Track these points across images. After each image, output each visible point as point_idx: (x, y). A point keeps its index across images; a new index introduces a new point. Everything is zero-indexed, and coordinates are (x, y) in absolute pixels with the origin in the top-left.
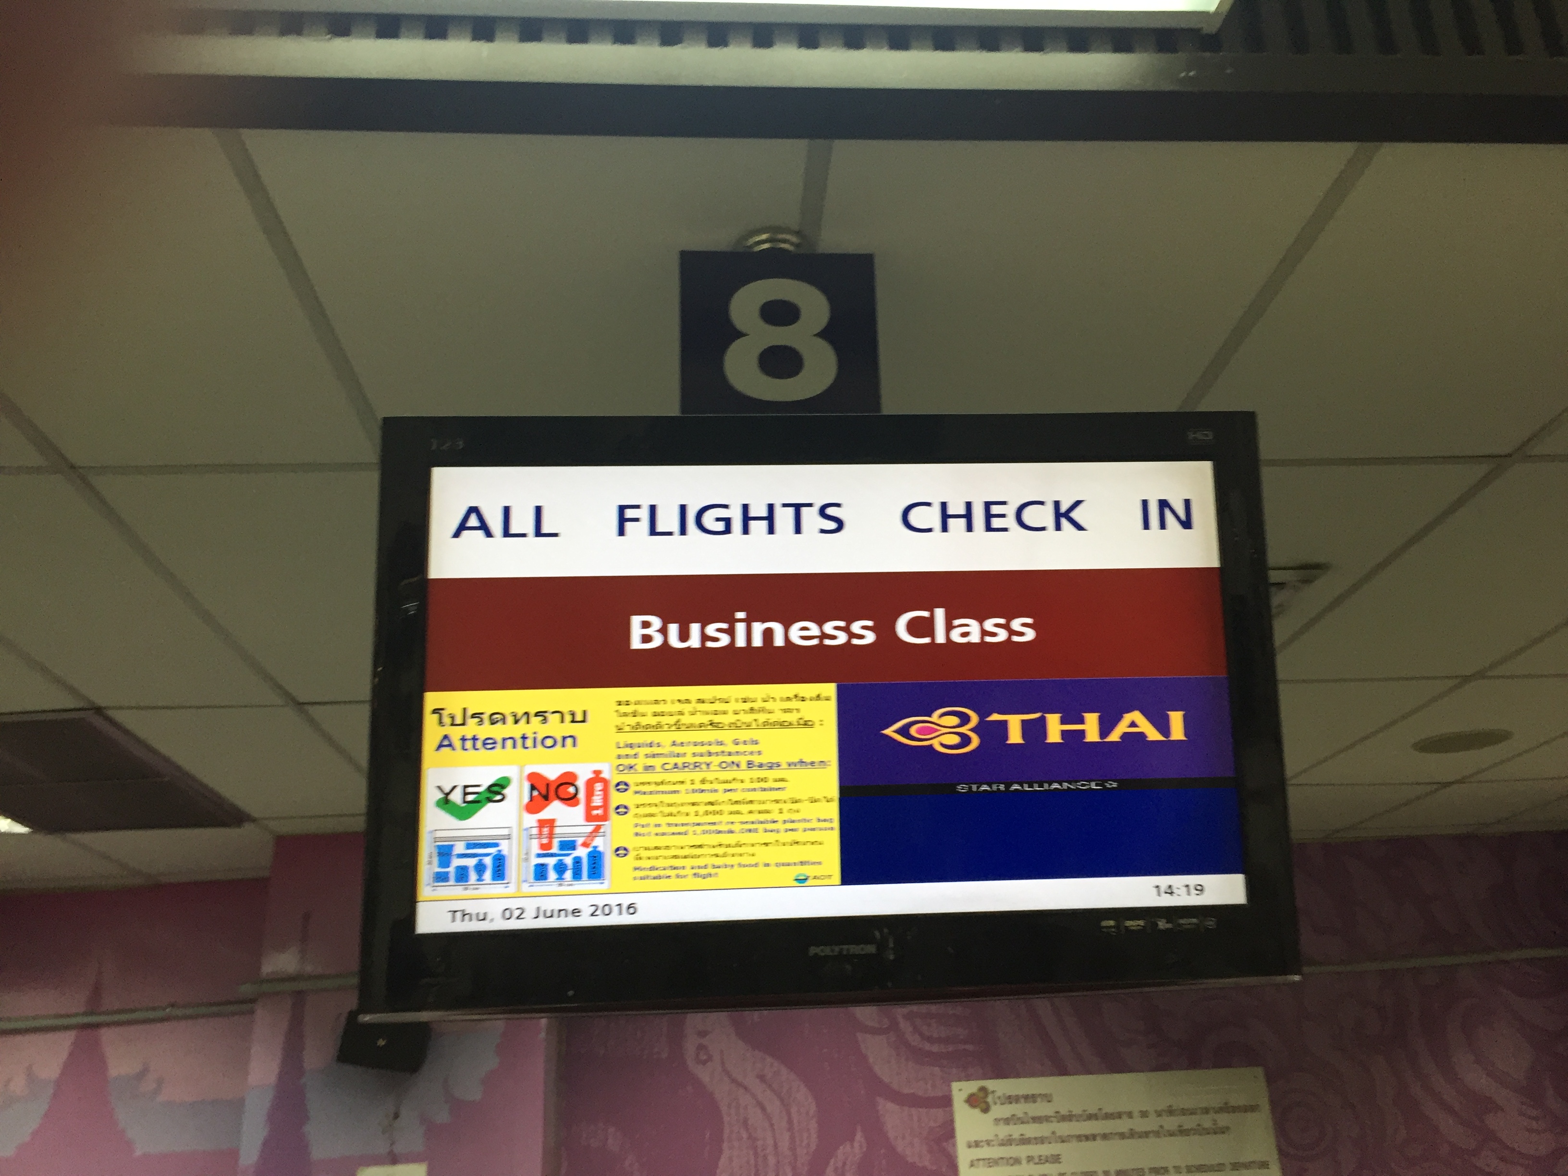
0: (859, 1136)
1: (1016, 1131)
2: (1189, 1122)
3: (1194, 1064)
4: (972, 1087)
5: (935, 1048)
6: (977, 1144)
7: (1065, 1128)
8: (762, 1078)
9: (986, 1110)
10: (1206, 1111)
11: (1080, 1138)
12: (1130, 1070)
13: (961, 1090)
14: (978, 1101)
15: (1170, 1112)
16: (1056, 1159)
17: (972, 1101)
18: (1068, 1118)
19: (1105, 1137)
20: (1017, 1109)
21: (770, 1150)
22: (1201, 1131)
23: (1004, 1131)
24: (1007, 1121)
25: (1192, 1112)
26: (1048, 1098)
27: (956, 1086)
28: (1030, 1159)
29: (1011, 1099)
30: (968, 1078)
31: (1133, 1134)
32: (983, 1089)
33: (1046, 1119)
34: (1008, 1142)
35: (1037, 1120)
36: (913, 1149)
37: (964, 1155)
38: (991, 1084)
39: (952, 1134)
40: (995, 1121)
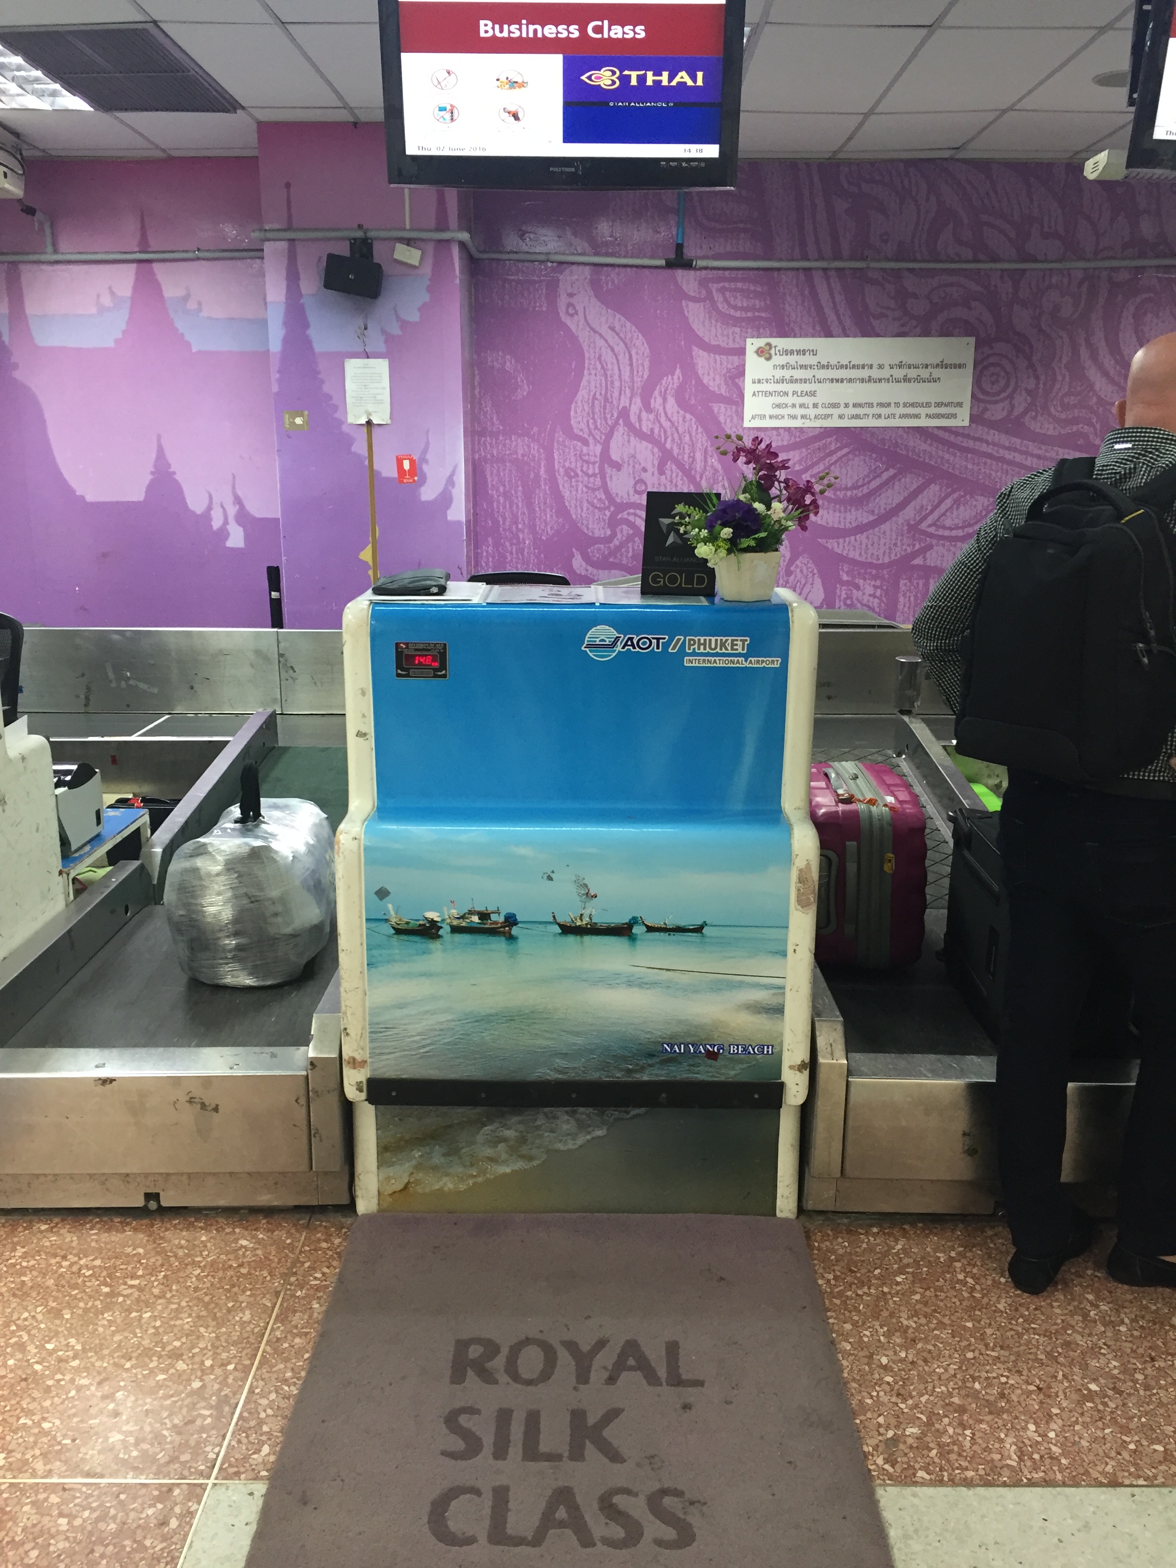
0: (678, 372)
1: (787, 374)
2: (912, 373)
3: (926, 333)
4: (761, 342)
5: (738, 314)
6: (759, 381)
7: (822, 374)
8: (612, 329)
9: (769, 359)
10: (927, 366)
11: (832, 380)
12: (878, 335)
13: (753, 344)
14: (764, 353)
15: (900, 366)
16: (813, 394)
17: (760, 352)
18: (827, 367)
19: (850, 381)
20: (792, 359)
21: (616, 377)
22: (919, 380)
23: (779, 373)
24: (783, 367)
25: (916, 367)
26: (814, 353)
27: (749, 341)
28: (794, 393)
29: (786, 352)
30: (759, 336)
31: (870, 380)
32: (769, 344)
33: (810, 367)
34: (782, 381)
35: (804, 367)
36: (714, 382)
37: (749, 388)
38: (774, 341)
39: (742, 373)
40: (775, 367)
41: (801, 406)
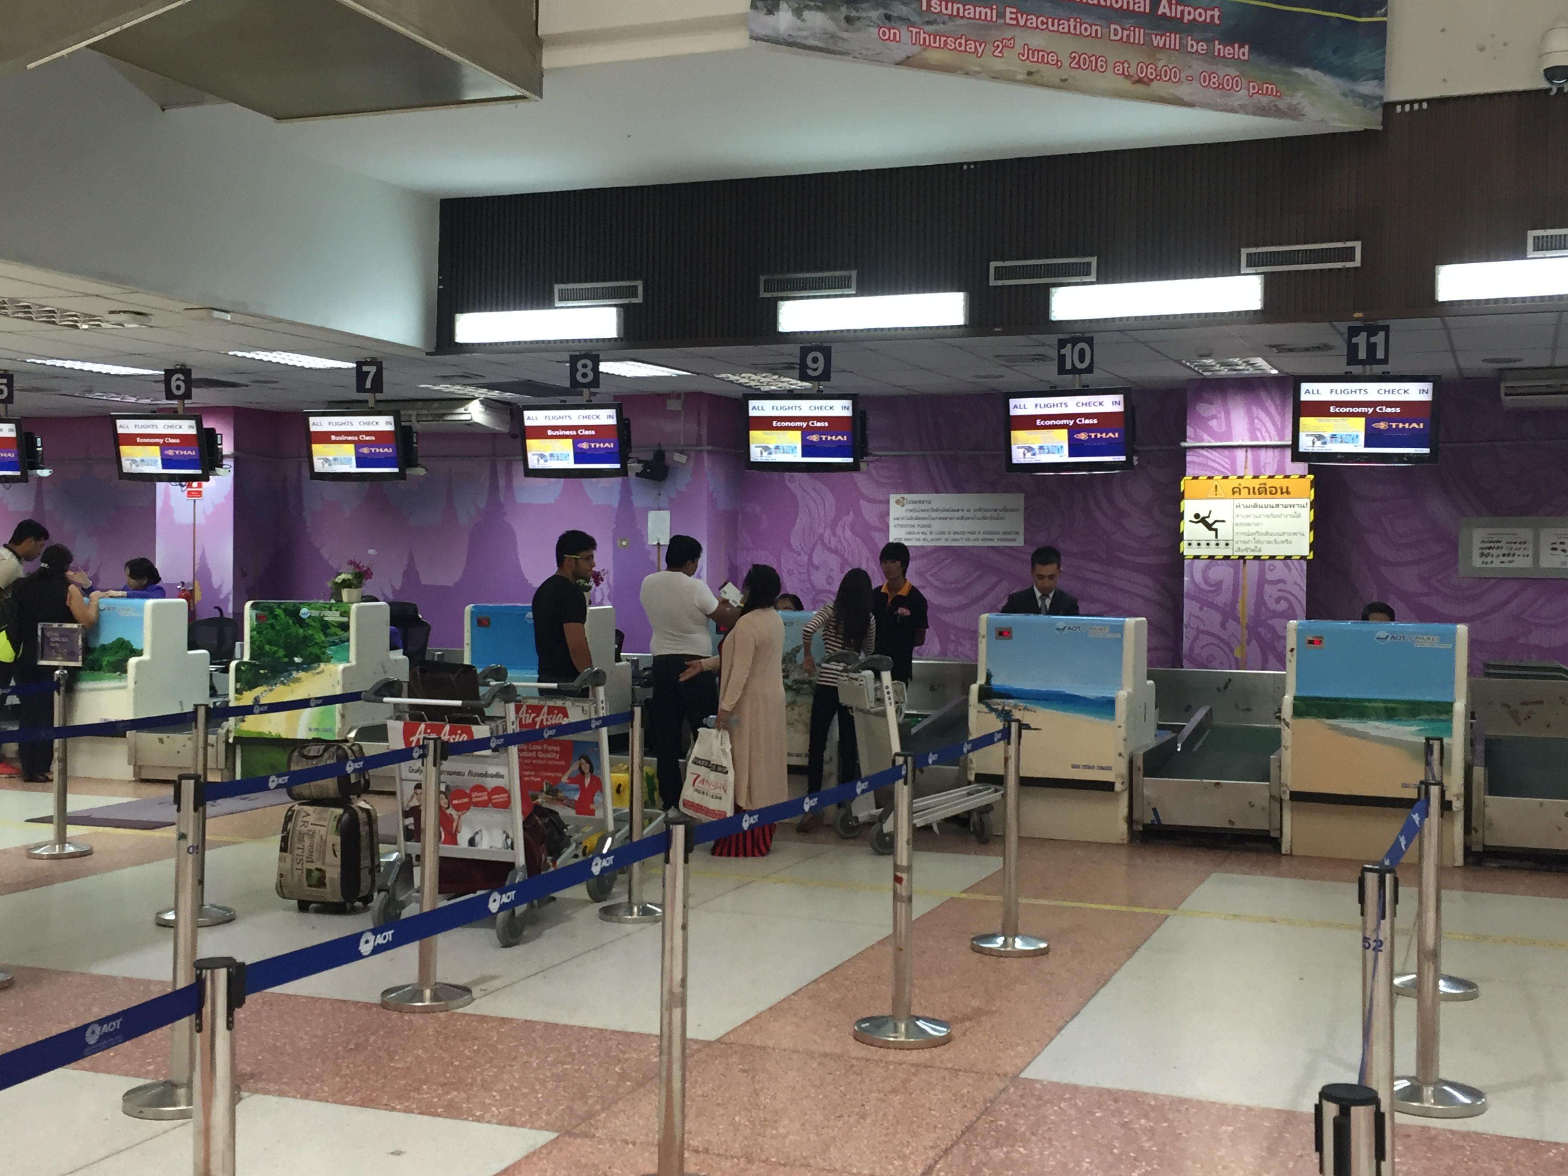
0: (851, 513)
1: (914, 515)
2: (988, 514)
3: (994, 491)
4: (899, 497)
5: (885, 481)
6: (898, 519)
7: (934, 515)
8: (814, 489)
9: (903, 506)
10: (996, 510)
11: (940, 519)
12: (965, 492)
13: (893, 498)
14: (900, 502)
15: (980, 510)
16: (929, 526)
18: (937, 510)
19: (951, 518)
20: (916, 506)
21: (816, 516)
22: (992, 518)
23: (910, 514)
24: (911, 511)
25: (990, 510)
26: (930, 503)
27: (891, 496)
28: (919, 525)
29: (914, 502)
30: (897, 493)
31: (962, 518)
32: (903, 498)
33: (928, 510)
34: (911, 518)
35: (923, 511)
36: (872, 519)
37: (892, 523)
38: (906, 496)
39: (888, 514)
40: (907, 510)
41: (923, 533)
